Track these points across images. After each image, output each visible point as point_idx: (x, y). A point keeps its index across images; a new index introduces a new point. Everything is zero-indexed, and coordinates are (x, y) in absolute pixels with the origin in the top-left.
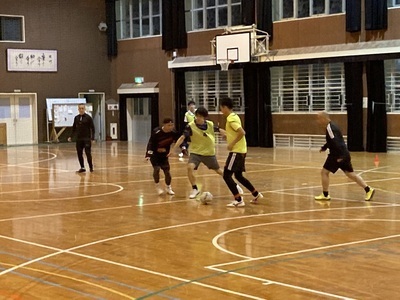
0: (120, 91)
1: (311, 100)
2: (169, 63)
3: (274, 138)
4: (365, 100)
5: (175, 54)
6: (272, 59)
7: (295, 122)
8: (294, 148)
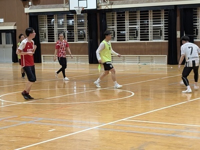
1: (139, 33)
2: (25, 9)
4: (178, 33)
5: (30, 3)
6: (110, 7)
7: (127, 47)
8: (126, 63)
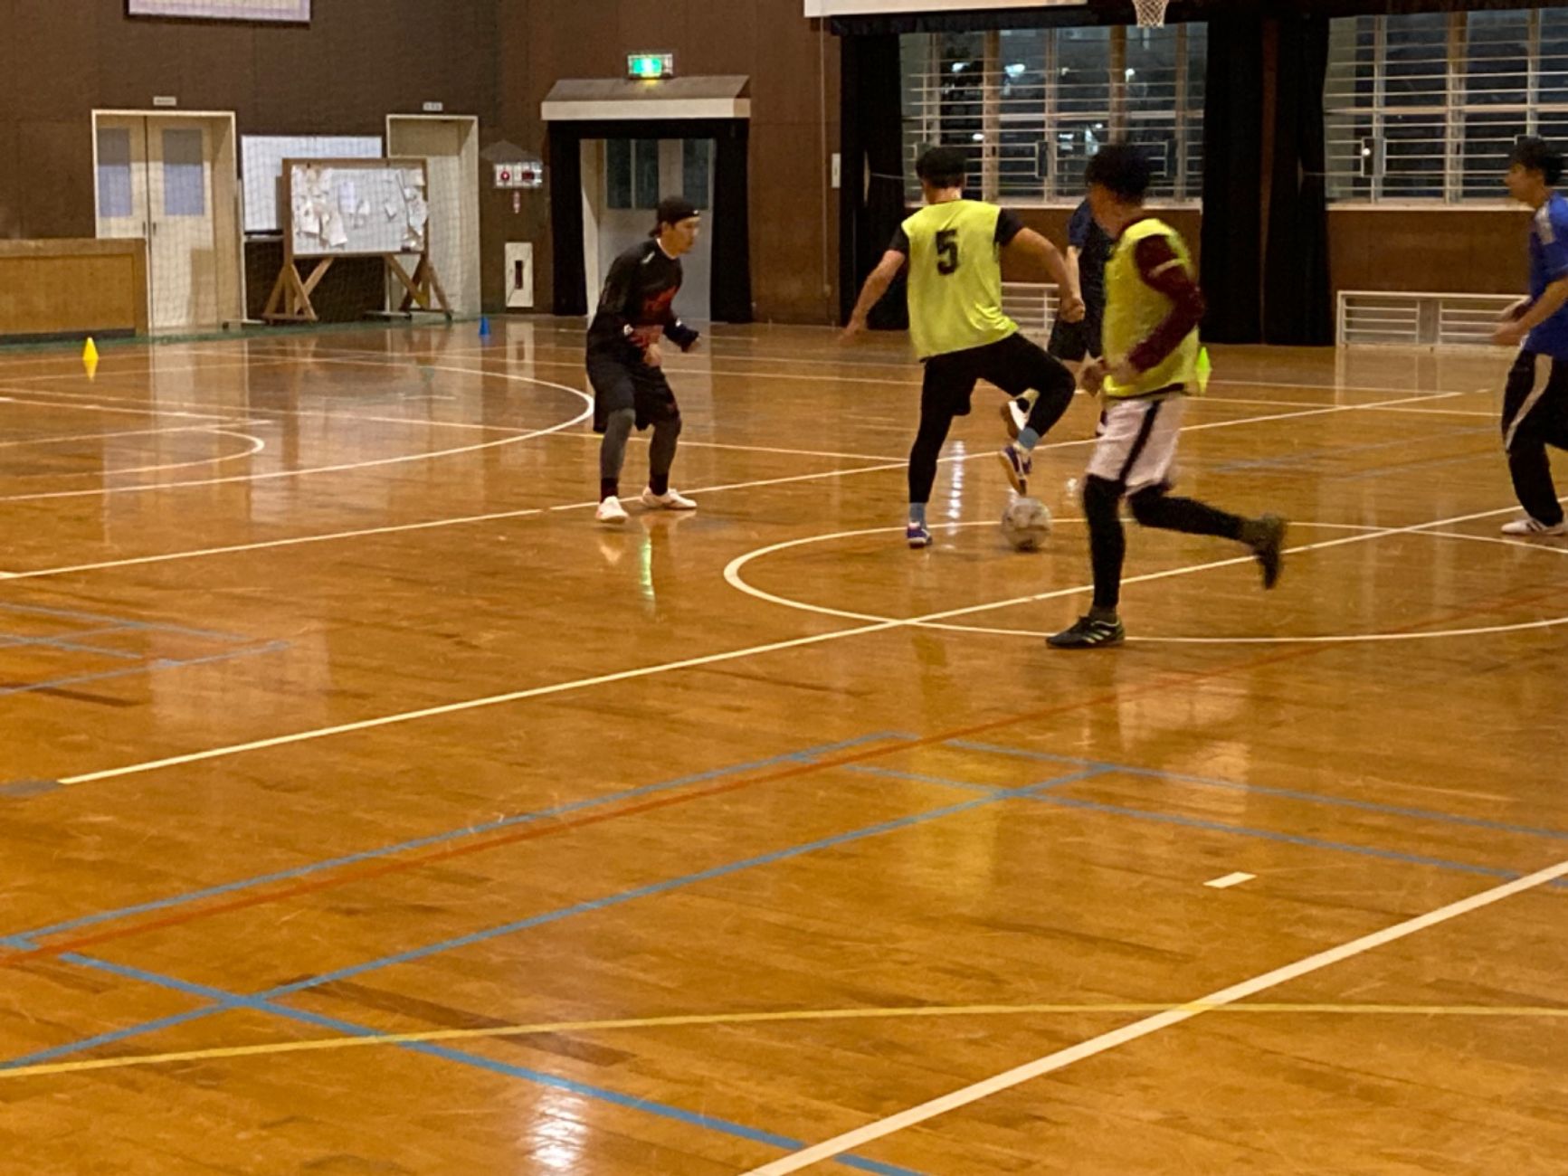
0: (553, 111)
3: (1341, 306)
8: (1441, 348)
